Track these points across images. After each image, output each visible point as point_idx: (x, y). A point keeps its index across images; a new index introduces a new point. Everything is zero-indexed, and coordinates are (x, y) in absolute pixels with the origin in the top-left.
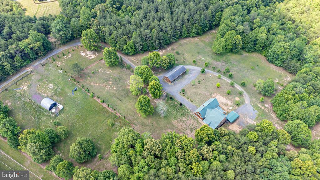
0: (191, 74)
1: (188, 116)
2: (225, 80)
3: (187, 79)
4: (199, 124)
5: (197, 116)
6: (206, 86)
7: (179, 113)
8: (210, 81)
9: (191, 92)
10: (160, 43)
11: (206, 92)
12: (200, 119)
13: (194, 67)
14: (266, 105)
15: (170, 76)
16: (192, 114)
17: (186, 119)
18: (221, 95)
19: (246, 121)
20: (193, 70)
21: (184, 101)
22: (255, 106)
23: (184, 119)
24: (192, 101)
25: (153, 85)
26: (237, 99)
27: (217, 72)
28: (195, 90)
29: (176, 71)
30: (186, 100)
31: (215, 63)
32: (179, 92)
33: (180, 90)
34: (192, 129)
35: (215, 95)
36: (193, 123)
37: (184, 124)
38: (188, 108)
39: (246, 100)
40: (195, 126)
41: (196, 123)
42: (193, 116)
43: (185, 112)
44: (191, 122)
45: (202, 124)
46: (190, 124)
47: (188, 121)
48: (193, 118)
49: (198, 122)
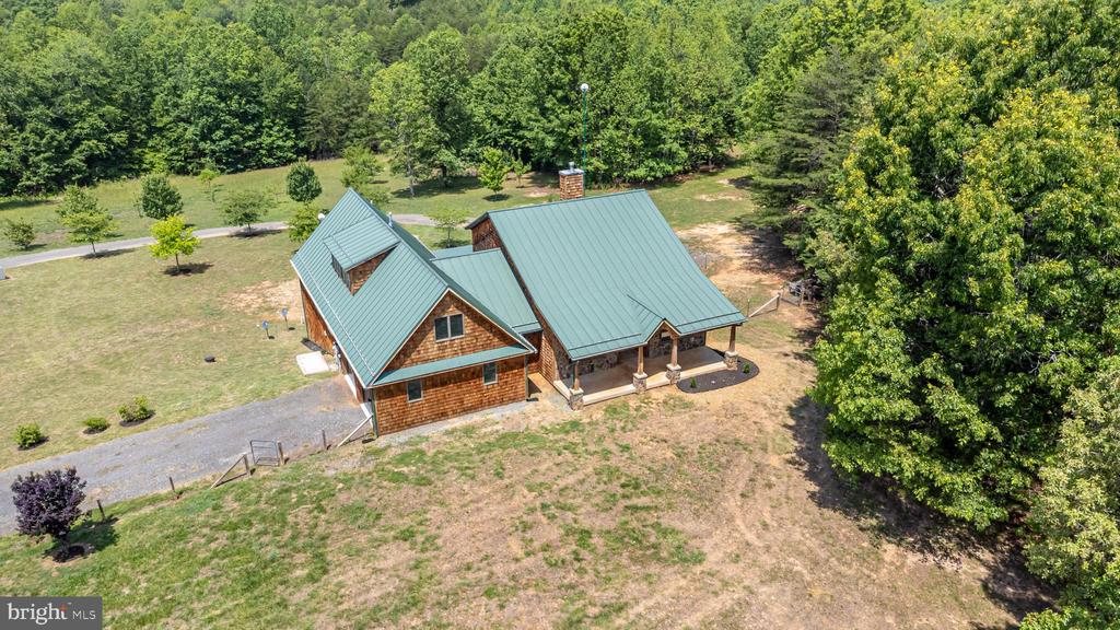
1: (353, 512)
4: (574, 437)
5: (432, 430)
11: (147, 329)
12: (494, 415)
16: (343, 465)
17: (396, 556)
23: (368, 576)
34: (625, 538)
36: (524, 497)
38: (201, 480)
40: (582, 482)
41: (542, 468)
42: (392, 453)
43: (234, 527)
44: (494, 510)
45: (586, 420)
46: (528, 535)
47: (447, 532)
48: (433, 476)
49: (533, 438)
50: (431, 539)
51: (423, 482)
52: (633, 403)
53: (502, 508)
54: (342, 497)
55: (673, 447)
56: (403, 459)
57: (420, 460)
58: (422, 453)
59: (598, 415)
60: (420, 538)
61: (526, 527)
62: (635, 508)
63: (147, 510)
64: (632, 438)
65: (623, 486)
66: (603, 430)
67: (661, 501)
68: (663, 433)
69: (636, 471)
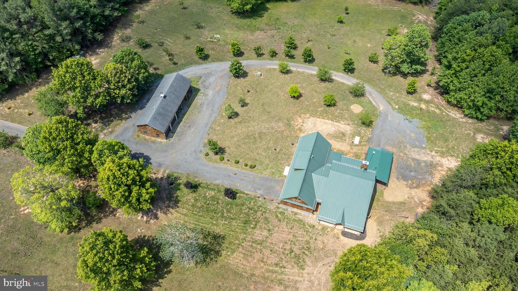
0: (206, 88)
1: (266, 219)
2: (299, 73)
3: (205, 108)
4: (310, 230)
5: (290, 209)
6: (263, 105)
7: (234, 223)
8: (267, 87)
9: (235, 139)
10: (75, 32)
11: (273, 124)
12: (303, 213)
13: (204, 66)
14: (426, 97)
15: (154, 118)
16: (272, 207)
17: (265, 233)
18: (314, 114)
19: (414, 159)
20: (209, 75)
21: (230, 176)
22: (405, 110)
23: (259, 234)
24: (252, 167)
25: (111, 178)
26: (357, 109)
27: (269, 59)
28: (242, 130)
29: (165, 97)
30: (233, 168)
31: (250, 37)
32: (202, 156)
33: (201, 148)
34: (297, 257)
35: (300, 120)
36: (291, 237)
37: (267, 252)
38: (252, 194)
39: (375, 102)
40: (302, 241)
41: (299, 233)
42: (280, 210)
43: (250, 209)
44: (284, 236)
45: (316, 227)
46: (285, 245)
47: (275, 234)
48: (282, 220)
49: (304, 224)
50: (272, 234)
51: (280, 221)
52: (329, 230)
53: (286, 236)
54: (267, 214)
55: (324, 246)
56: (281, 213)
57: (283, 215)
58: (284, 213)
59: (320, 228)
60: (270, 233)
61: (286, 243)
62: (304, 253)
63: (242, 195)
64: (319, 238)
65: (307, 247)
66: (317, 231)
67: (310, 255)
68: (326, 241)
69: (312, 246)
